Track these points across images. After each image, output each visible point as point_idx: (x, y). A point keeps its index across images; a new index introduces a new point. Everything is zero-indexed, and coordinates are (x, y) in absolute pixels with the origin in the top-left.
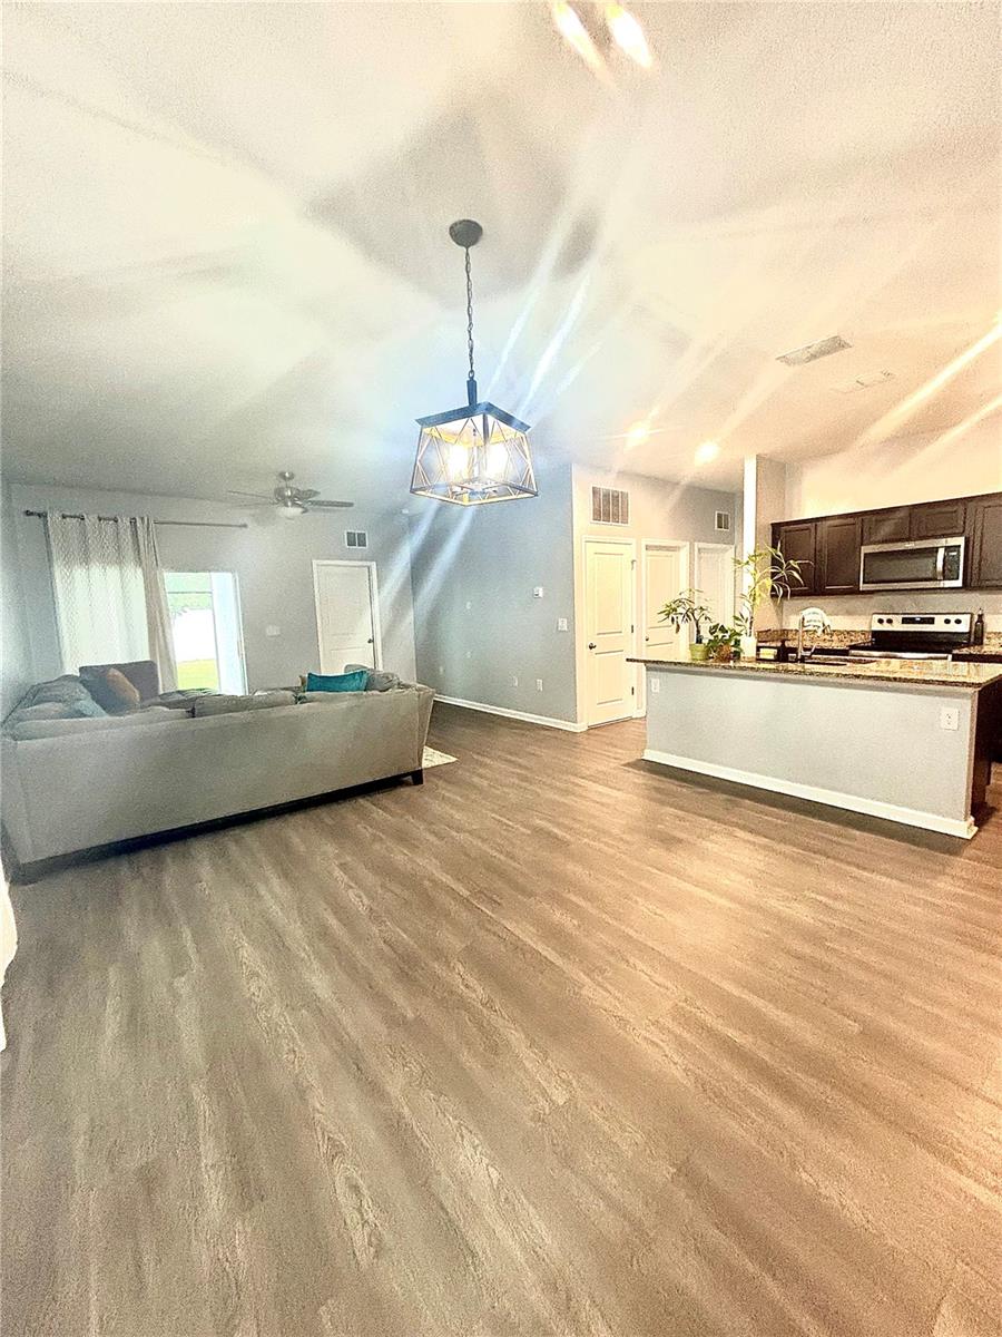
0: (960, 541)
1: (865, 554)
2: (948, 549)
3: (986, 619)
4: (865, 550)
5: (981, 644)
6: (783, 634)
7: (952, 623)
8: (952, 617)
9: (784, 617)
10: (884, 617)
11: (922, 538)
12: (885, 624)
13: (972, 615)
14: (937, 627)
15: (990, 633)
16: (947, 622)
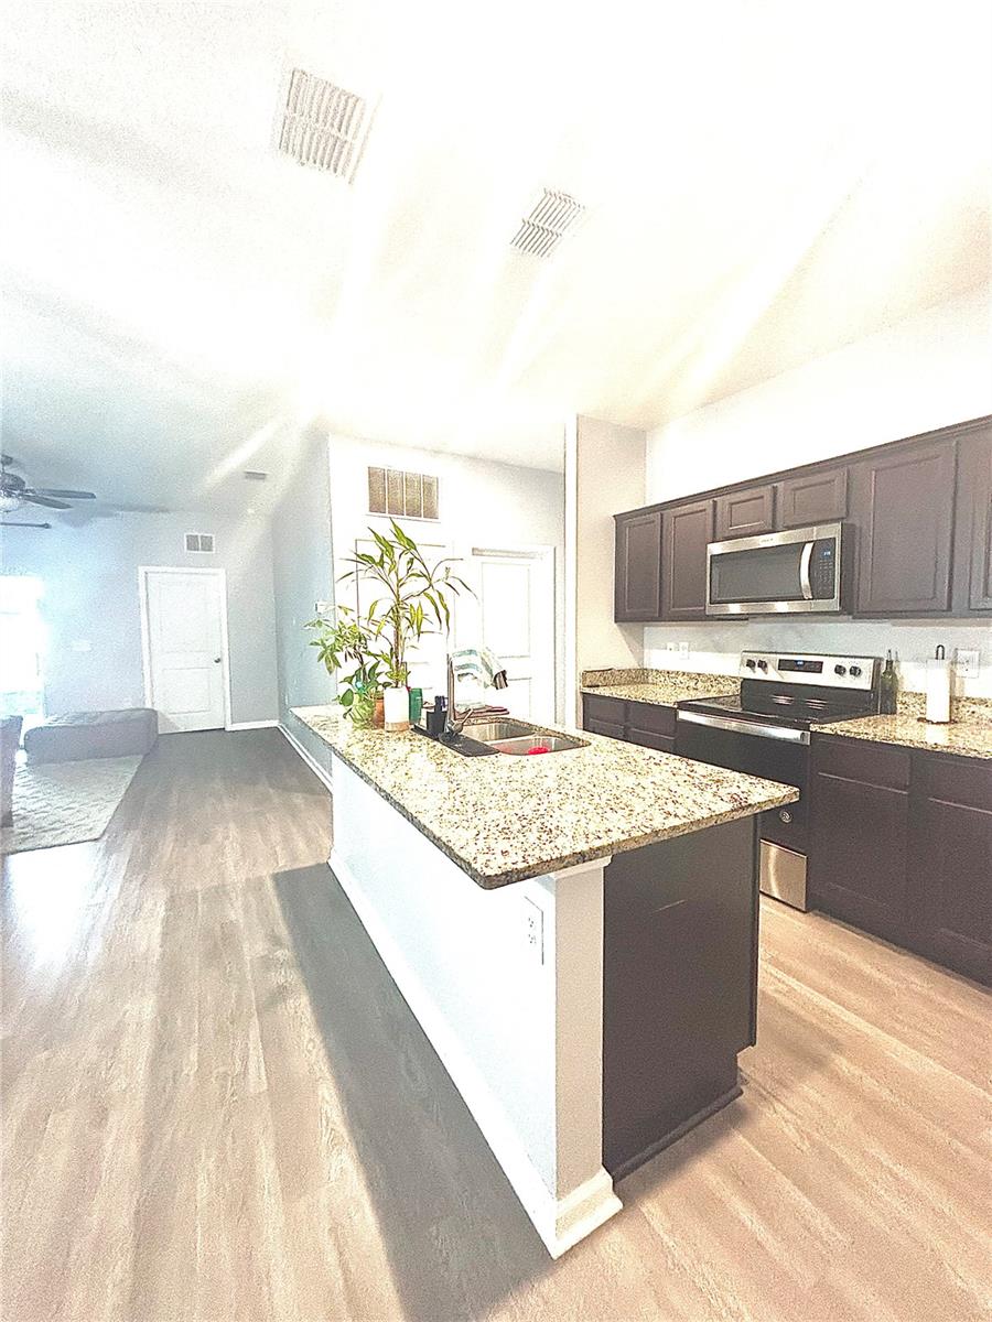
0: (833, 531)
1: (712, 558)
5: (894, 712)
6: (640, 676)
7: (848, 673)
8: (847, 664)
9: (646, 651)
10: (756, 658)
11: (789, 528)
12: (757, 669)
13: (877, 662)
14: (827, 678)
15: (905, 694)
16: (839, 670)
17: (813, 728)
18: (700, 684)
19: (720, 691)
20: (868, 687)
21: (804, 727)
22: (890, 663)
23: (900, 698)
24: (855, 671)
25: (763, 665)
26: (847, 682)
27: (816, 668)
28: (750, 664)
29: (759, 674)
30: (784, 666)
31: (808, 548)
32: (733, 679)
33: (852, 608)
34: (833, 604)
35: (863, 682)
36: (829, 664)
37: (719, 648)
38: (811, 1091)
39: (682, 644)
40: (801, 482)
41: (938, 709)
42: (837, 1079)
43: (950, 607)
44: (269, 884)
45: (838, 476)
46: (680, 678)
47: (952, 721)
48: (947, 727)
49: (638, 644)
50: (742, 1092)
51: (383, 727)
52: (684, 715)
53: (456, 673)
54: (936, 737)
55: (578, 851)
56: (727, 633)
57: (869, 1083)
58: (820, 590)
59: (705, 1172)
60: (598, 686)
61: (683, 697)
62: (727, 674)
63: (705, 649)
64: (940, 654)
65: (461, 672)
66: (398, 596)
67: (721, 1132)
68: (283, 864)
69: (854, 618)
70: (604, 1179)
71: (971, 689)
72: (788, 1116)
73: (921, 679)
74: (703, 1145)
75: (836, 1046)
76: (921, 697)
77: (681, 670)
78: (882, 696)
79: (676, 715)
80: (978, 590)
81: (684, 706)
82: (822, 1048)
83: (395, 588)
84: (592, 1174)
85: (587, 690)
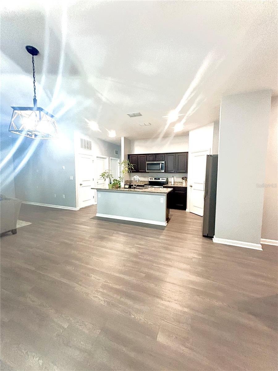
0: (164, 162)
1: (147, 164)
2: (162, 164)
3: (168, 179)
4: (147, 162)
7: (163, 180)
11: (158, 161)
12: (151, 179)
13: (166, 178)
21: (162, 186)
27: (159, 179)
30: (155, 179)
37: (145, 177)
40: (159, 155)
41: (173, 183)
43: (174, 172)
45: (163, 155)
49: (131, 176)
58: (162, 169)
62: (146, 181)
63: (142, 177)
64: (173, 177)
69: (165, 173)
71: (175, 181)
73: (170, 180)
80: (177, 170)
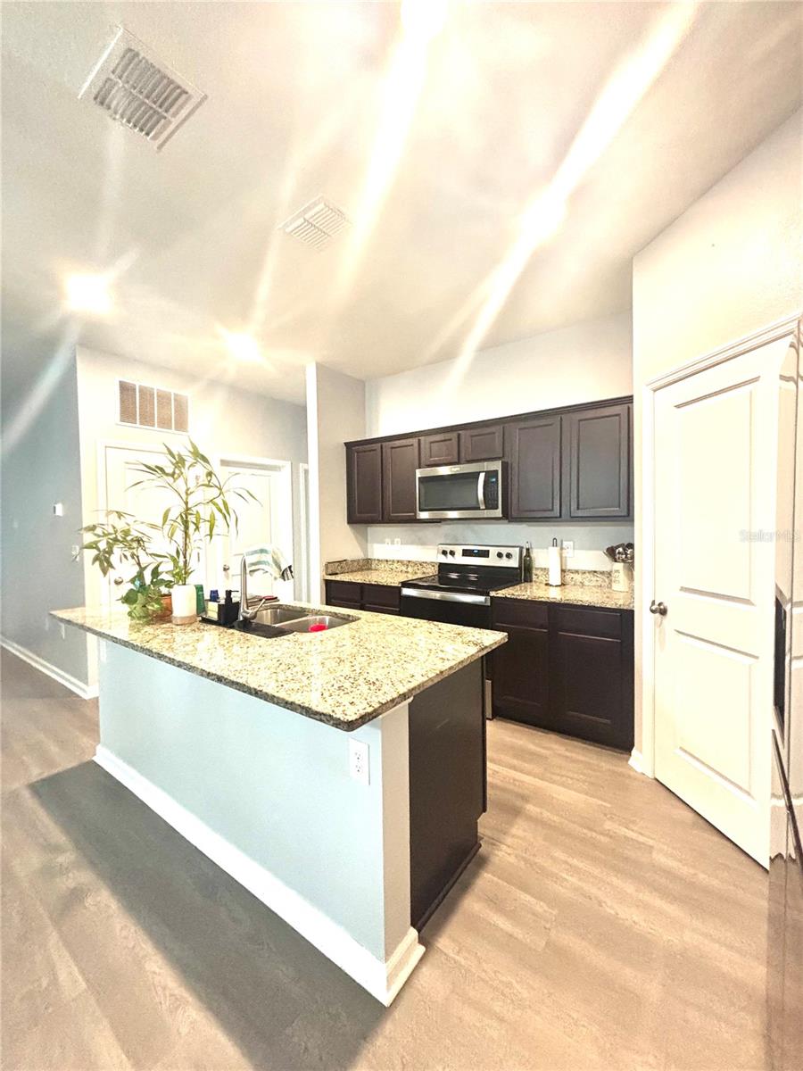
1: (419, 479)
3: (535, 554)
4: (419, 473)
5: (531, 581)
6: (366, 565)
7: (504, 557)
8: (504, 551)
9: (369, 545)
10: (448, 548)
11: (469, 462)
12: (449, 555)
13: (521, 548)
14: (492, 561)
15: (537, 569)
16: (500, 555)
17: (493, 594)
18: (410, 569)
19: (424, 573)
20: (516, 565)
21: (488, 594)
22: (528, 550)
23: (534, 571)
24: (509, 556)
25: (452, 553)
26: (504, 563)
27: (485, 554)
28: (444, 553)
29: (449, 560)
30: (466, 553)
31: (482, 476)
32: (432, 564)
33: (507, 516)
34: (498, 513)
35: (514, 563)
36: (493, 551)
37: (422, 543)
38: (519, 829)
39: (396, 540)
40: (475, 432)
41: (555, 578)
42: (530, 818)
43: (561, 516)
44: (26, 794)
45: (497, 429)
46: (396, 565)
47: (563, 584)
48: (559, 588)
49: (364, 540)
50: (481, 846)
51: (170, 622)
52: (406, 592)
53: (248, 570)
54: (555, 595)
55: (401, 693)
56: (429, 531)
57: (546, 814)
58: (490, 503)
59: (472, 904)
60: (337, 574)
61: (403, 578)
62: (429, 560)
63: (412, 543)
64: (555, 543)
65: (253, 568)
66: (186, 503)
67: (475, 875)
68: (36, 773)
69: (509, 522)
70: (413, 933)
71: (570, 565)
72: (509, 851)
73: (545, 558)
74: (466, 887)
75: (525, 798)
76: (545, 570)
77: (396, 558)
78: (524, 572)
79: (400, 591)
80: (574, 506)
81: (406, 584)
82: (518, 803)
83: (184, 496)
84: (404, 933)
85: (329, 578)
